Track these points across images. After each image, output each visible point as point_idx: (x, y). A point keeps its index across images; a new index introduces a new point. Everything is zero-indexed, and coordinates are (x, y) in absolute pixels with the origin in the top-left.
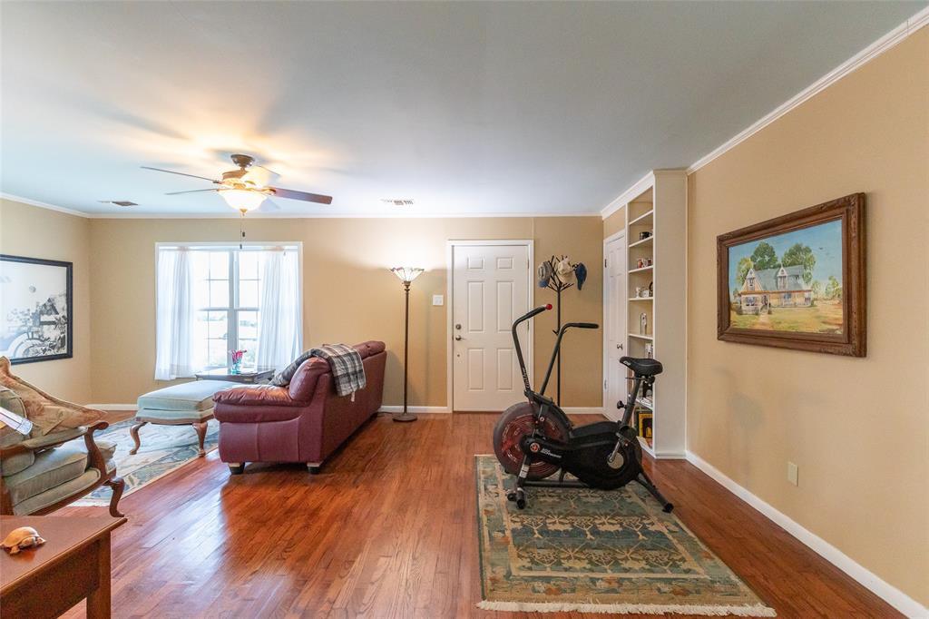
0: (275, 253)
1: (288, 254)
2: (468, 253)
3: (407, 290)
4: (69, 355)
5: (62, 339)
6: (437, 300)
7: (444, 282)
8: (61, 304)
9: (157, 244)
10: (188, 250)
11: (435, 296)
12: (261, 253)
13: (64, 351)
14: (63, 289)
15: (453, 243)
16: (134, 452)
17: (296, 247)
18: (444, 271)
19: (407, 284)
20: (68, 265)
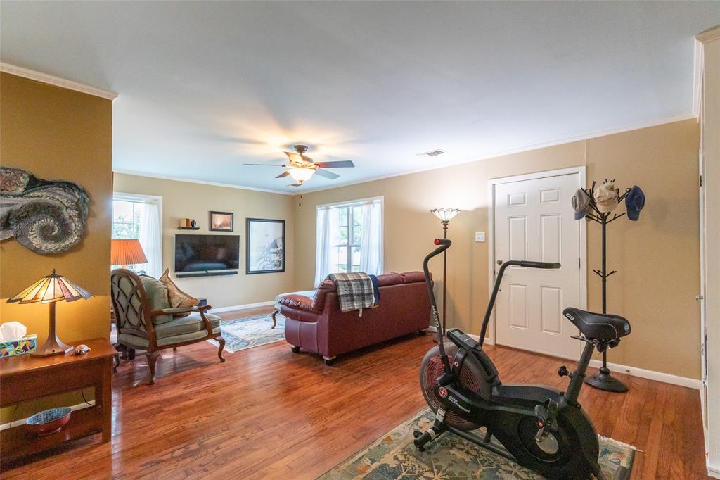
0: (368, 205)
1: (376, 205)
2: (509, 189)
3: (446, 229)
4: (283, 271)
5: (280, 262)
6: (480, 236)
7: (485, 219)
8: (280, 243)
9: (317, 206)
10: (329, 208)
11: (477, 233)
12: (363, 206)
13: (281, 268)
14: (280, 235)
15: (494, 182)
16: (273, 328)
17: (379, 201)
18: (485, 209)
19: (446, 223)
20: (283, 222)
